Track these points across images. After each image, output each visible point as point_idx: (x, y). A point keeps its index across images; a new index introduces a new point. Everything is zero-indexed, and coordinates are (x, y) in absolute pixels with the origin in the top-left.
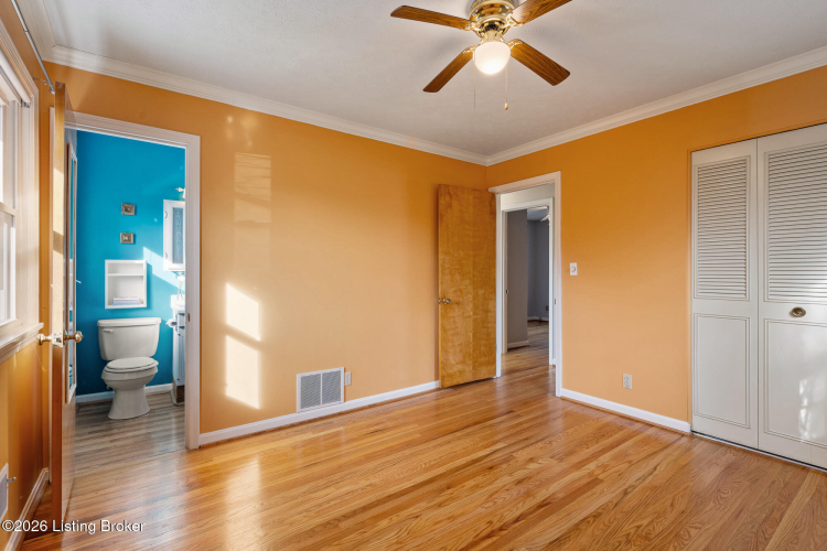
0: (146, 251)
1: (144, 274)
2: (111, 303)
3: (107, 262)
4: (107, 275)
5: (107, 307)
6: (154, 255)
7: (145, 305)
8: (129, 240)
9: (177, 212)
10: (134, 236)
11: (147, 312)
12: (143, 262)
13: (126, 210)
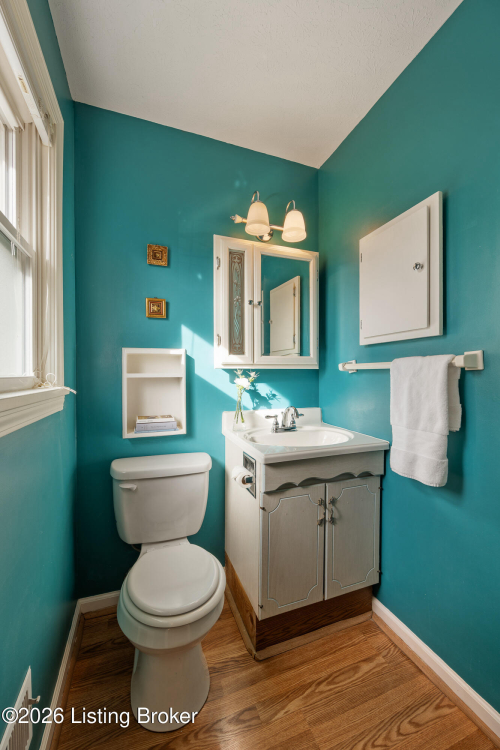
0: (186, 333)
1: (182, 374)
2: (132, 426)
3: (126, 352)
4: (126, 376)
5: (127, 435)
6: (198, 340)
7: (183, 431)
8: (159, 312)
9: (236, 258)
10: (167, 304)
11: (188, 444)
12: (180, 352)
13: (155, 257)
